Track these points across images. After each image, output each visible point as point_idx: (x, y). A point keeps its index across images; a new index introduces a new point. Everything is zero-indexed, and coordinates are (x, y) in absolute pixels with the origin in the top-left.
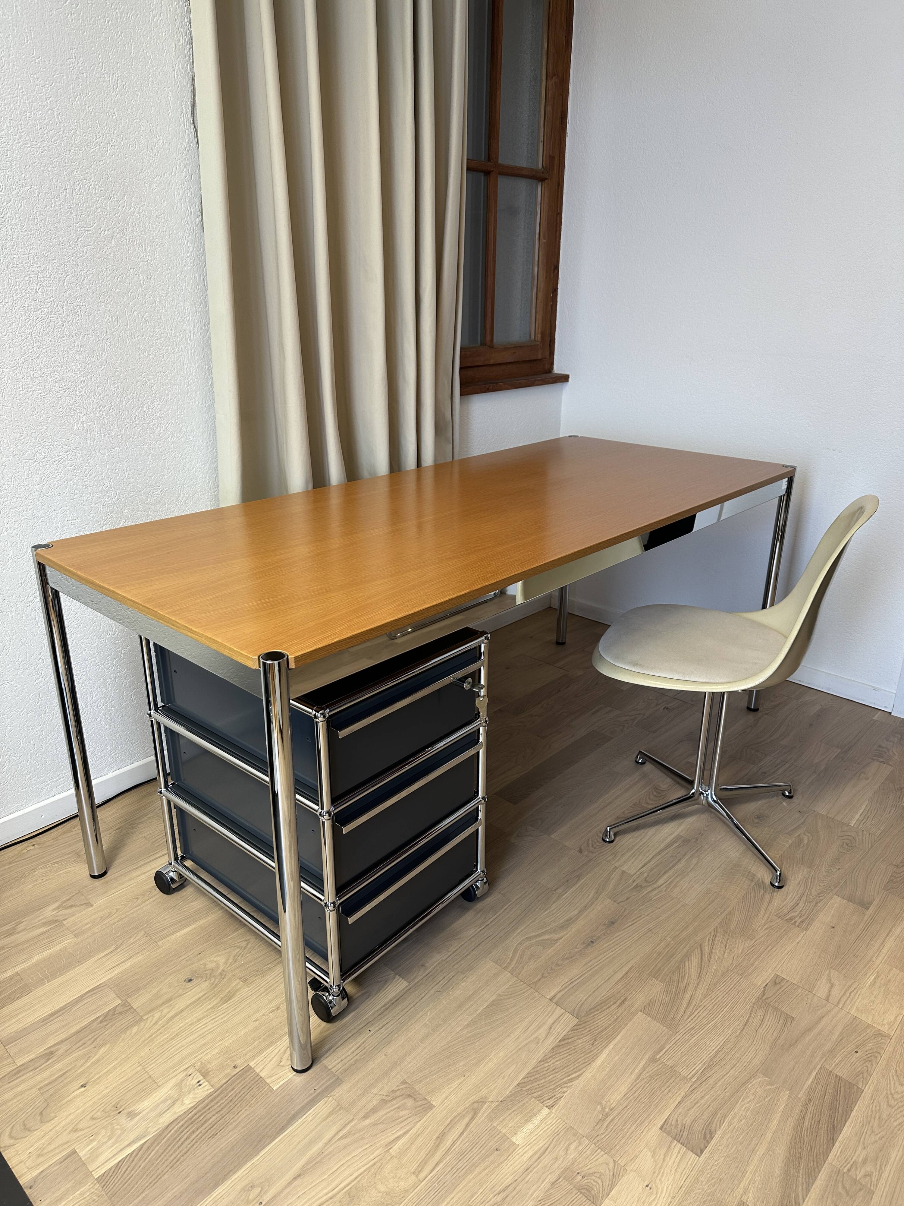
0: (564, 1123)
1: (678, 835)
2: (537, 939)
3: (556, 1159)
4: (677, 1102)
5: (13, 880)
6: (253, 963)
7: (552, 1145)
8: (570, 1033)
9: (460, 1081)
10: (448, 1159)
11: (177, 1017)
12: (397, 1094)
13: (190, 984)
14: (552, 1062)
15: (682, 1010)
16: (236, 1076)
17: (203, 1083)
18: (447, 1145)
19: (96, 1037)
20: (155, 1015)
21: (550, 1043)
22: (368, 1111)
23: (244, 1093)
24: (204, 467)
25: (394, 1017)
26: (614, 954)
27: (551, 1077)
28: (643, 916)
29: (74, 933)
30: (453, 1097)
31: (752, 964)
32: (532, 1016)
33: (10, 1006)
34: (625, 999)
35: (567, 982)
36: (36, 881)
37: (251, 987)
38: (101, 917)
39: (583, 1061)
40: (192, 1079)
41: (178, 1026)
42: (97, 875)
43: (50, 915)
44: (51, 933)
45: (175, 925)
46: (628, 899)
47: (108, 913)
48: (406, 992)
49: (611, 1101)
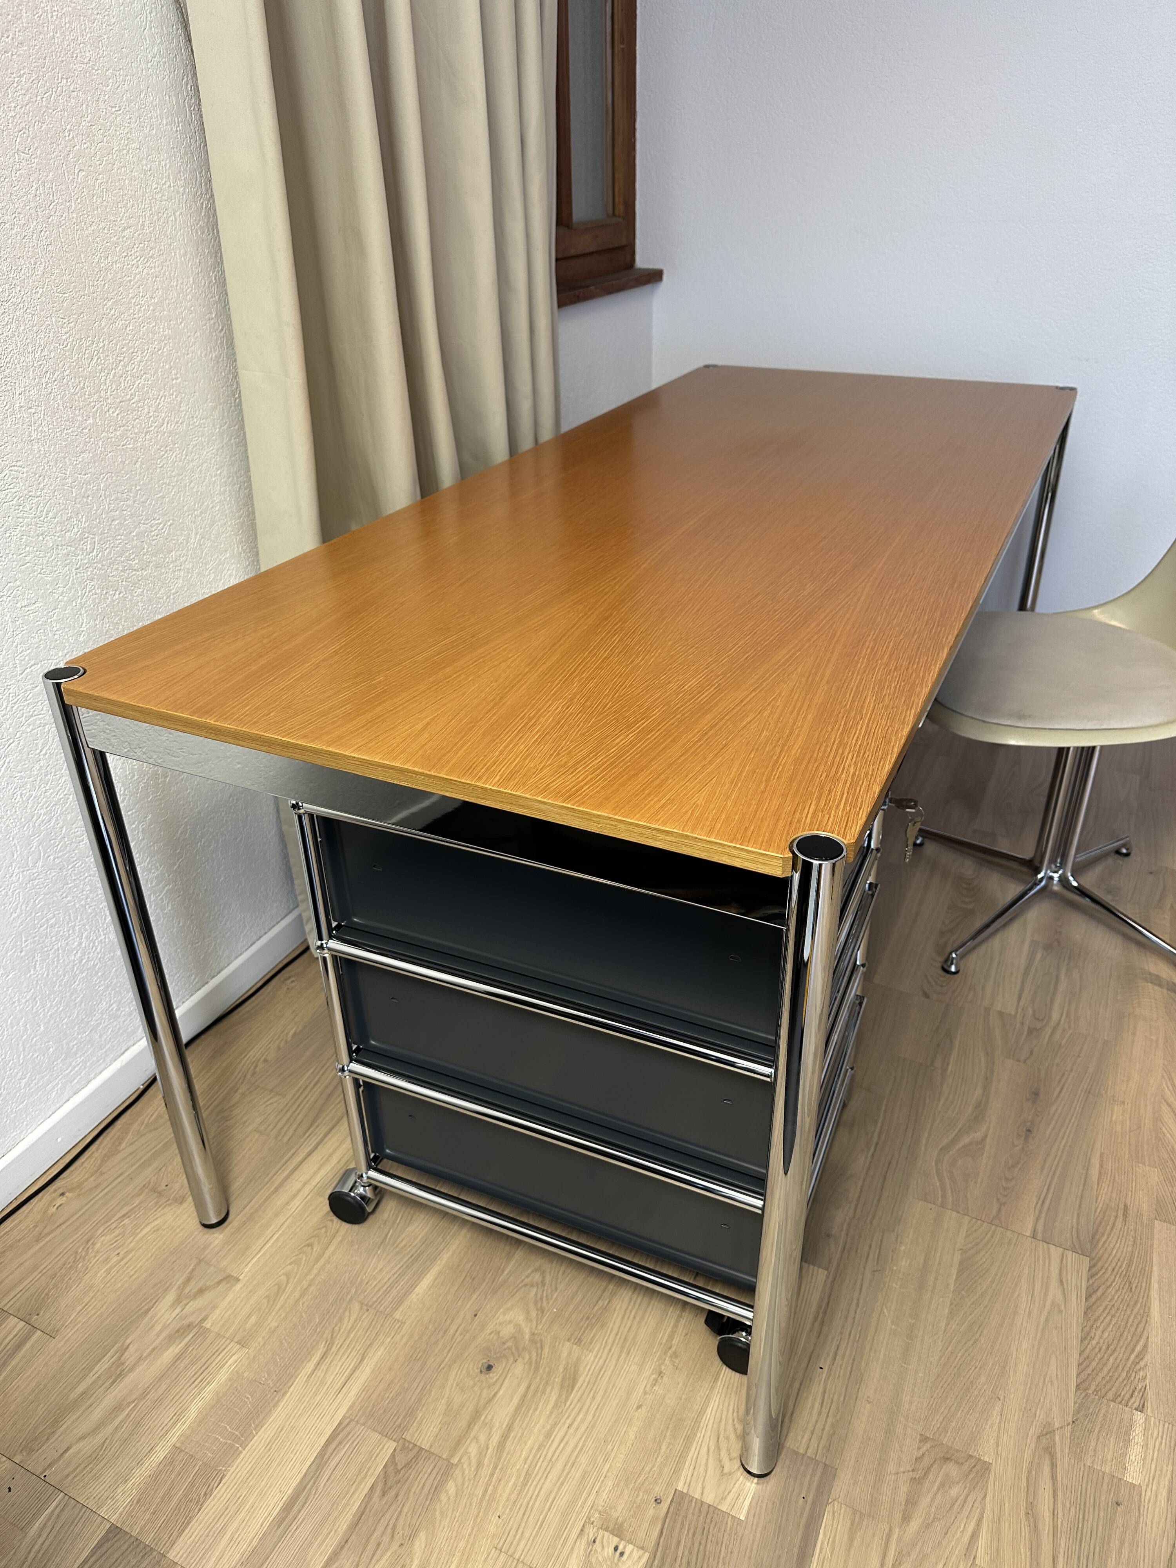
1: (1032, 941)
2: (957, 1147)
5: (63, 1271)
6: (571, 1307)
8: (1091, 1282)
9: (997, 1409)
10: (1063, 1545)
11: (508, 1444)
12: (926, 1461)
13: (493, 1376)
14: (1097, 1337)
16: (669, 1515)
17: (625, 1547)
18: (1047, 1523)
19: (391, 1526)
20: (470, 1450)
21: (1075, 1305)
22: (903, 1506)
23: (700, 1543)
25: (841, 1333)
26: (1067, 1142)
27: (1111, 1360)
28: (1067, 1073)
29: (236, 1339)
30: (1005, 1439)
32: (1026, 1271)
33: (200, 1516)
34: (1126, 1207)
35: (1037, 1203)
36: (107, 1260)
37: (596, 1350)
38: (267, 1297)
39: (1136, 1322)
40: (603, 1547)
41: (520, 1456)
42: (214, 1221)
43: (171, 1319)
44: (194, 1352)
45: (403, 1275)
46: (1032, 1052)
47: (276, 1285)
48: (832, 1287)
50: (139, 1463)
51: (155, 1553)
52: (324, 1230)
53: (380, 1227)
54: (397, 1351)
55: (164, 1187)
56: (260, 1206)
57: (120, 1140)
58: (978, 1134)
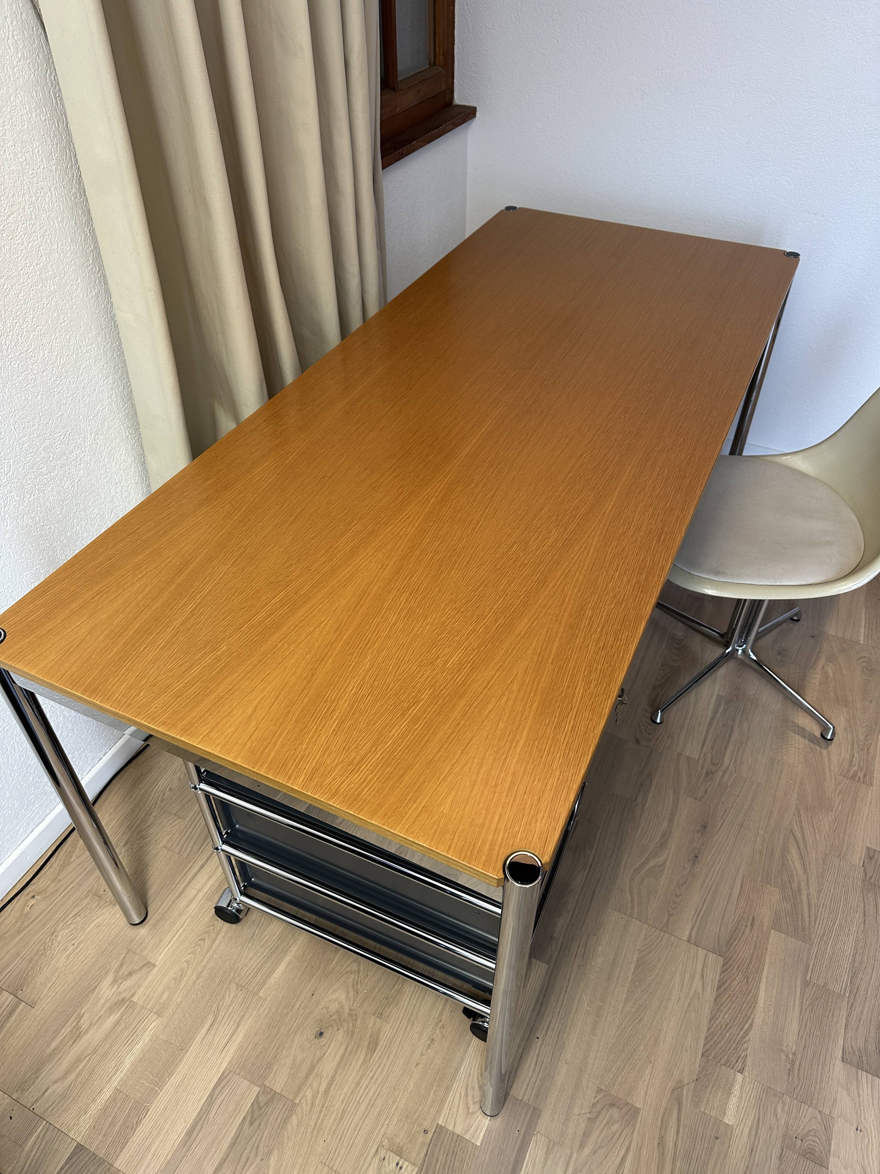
0: (761, 1085)
1: (718, 696)
3: (771, 1129)
4: (844, 1024)
5: (37, 957)
6: (377, 990)
7: (761, 1115)
8: (722, 976)
9: (649, 1069)
10: (678, 1165)
11: (332, 1089)
12: (599, 1106)
13: (324, 1040)
14: (721, 1017)
15: (806, 916)
16: (433, 1140)
17: (403, 1164)
18: (670, 1150)
19: (255, 1146)
20: (307, 1093)
21: (710, 994)
22: (581, 1138)
23: (451, 1161)
24: (107, 382)
25: (553, 1012)
26: (721, 866)
27: (728, 1035)
28: (728, 810)
29: (154, 1011)
30: (651, 1091)
31: (843, 841)
32: (680, 967)
33: (134, 1138)
34: (753, 918)
35: (694, 915)
36: (66, 949)
37: (391, 1022)
38: (174, 979)
39: (748, 1007)
40: (389, 1163)
41: (339, 1099)
42: (137, 922)
43: (111, 994)
44: (127, 1020)
45: (265, 964)
46: (706, 792)
47: (179, 970)
48: (550, 977)
49: (790, 1044)
50: (94, 1101)
51: (106, 1163)
52: (212, 927)
53: (250, 926)
54: (260, 1021)
55: (103, 892)
56: (169, 908)
57: (71, 853)
58: (661, 858)
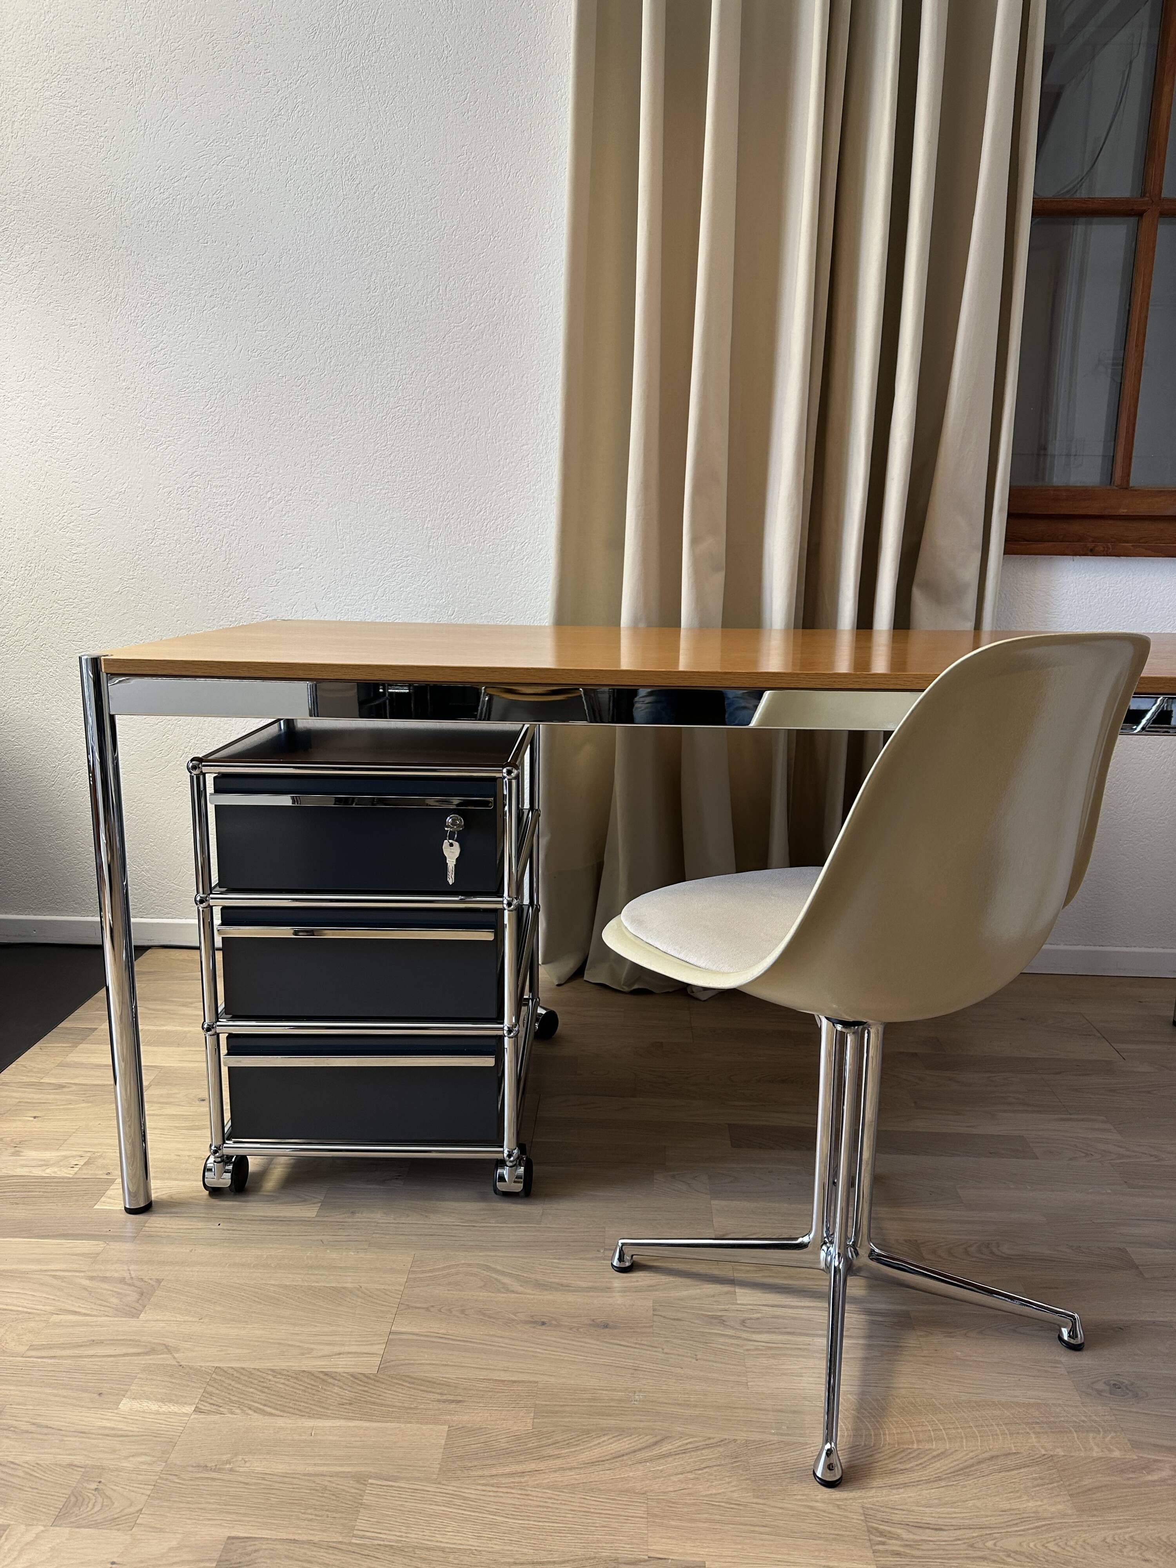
0: (179, 1434)
2: (493, 1275)
3: (113, 1451)
7: (134, 1438)
8: (344, 1375)
9: (190, 1319)
10: (65, 1362)
12: (139, 1284)
14: (278, 1380)
15: (494, 1471)
17: (77, 1168)
18: (87, 1352)
21: (312, 1365)
22: (102, 1276)
23: (78, 1194)
25: (254, 1230)
26: (541, 1353)
27: (251, 1390)
28: (659, 1350)
30: (161, 1325)
31: (695, 1521)
32: (347, 1329)
35: (438, 1333)
48: (299, 1221)
49: (247, 1465)
58: (520, 1288)
